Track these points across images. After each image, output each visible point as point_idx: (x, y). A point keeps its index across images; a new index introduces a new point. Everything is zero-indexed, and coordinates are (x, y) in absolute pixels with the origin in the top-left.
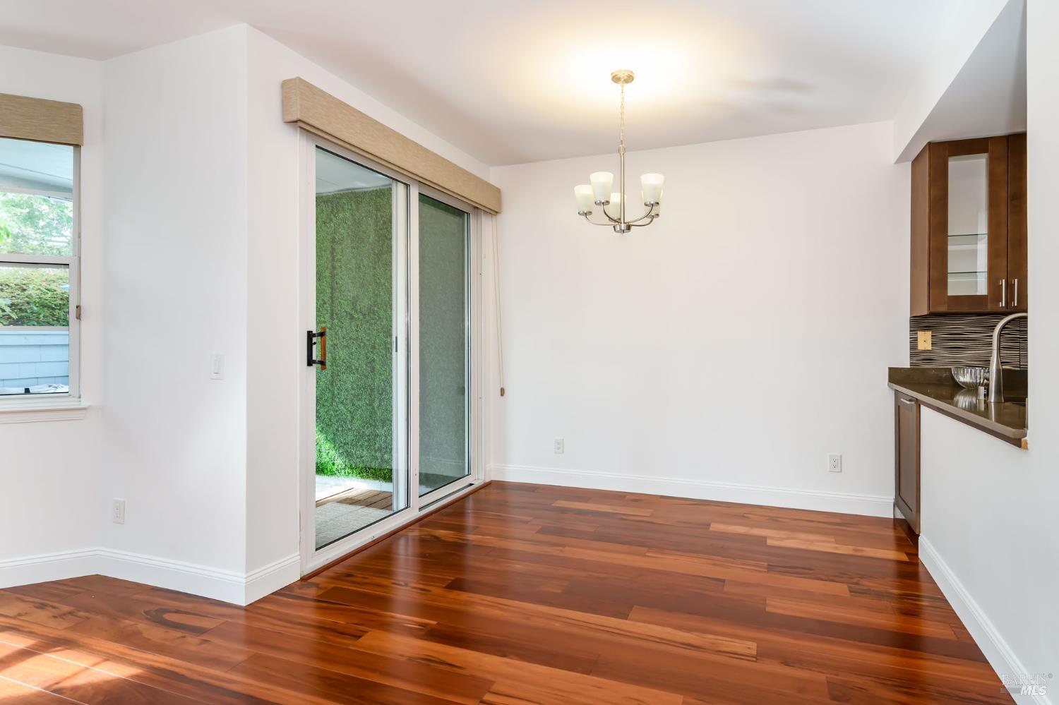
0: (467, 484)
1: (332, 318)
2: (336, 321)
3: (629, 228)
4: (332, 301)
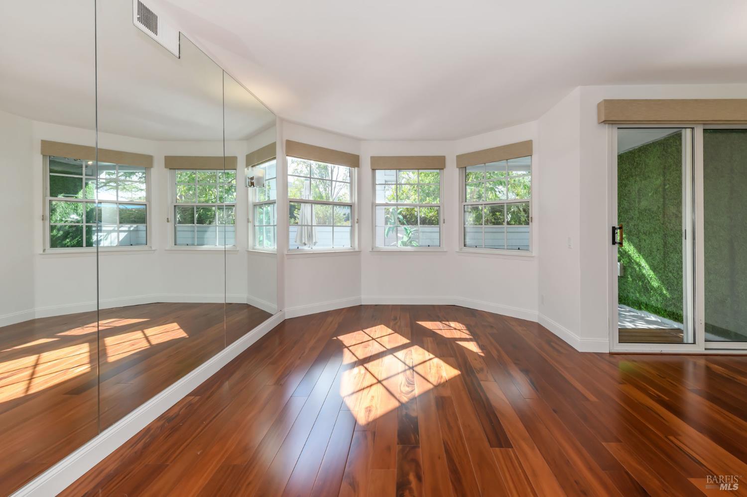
1: (664, 217)
2: (666, 219)
4: (664, 207)
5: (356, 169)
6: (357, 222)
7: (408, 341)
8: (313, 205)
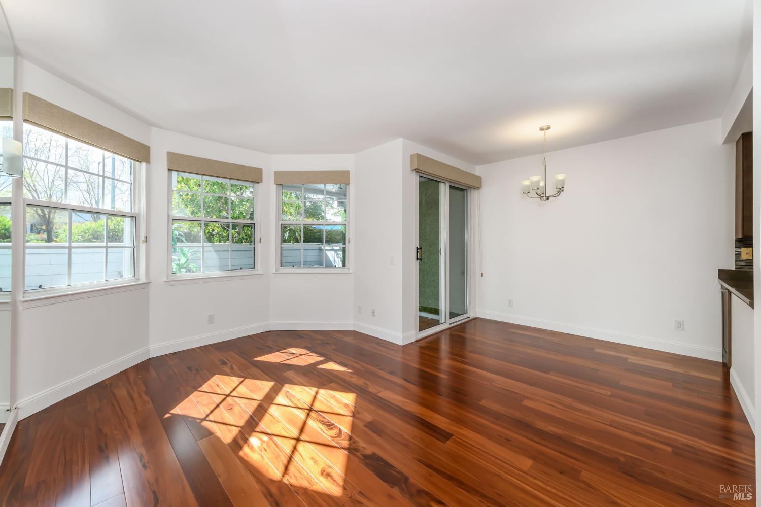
0: (466, 317)
3: (548, 199)
5: (144, 165)
6: (146, 241)
7: (272, 383)
8: (73, 214)
